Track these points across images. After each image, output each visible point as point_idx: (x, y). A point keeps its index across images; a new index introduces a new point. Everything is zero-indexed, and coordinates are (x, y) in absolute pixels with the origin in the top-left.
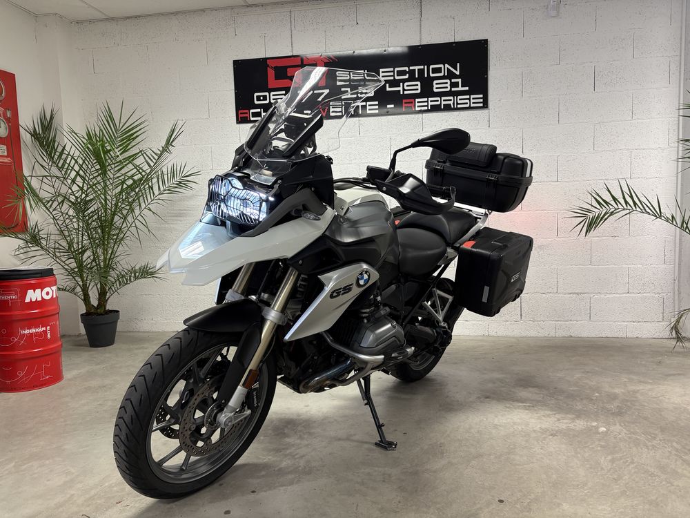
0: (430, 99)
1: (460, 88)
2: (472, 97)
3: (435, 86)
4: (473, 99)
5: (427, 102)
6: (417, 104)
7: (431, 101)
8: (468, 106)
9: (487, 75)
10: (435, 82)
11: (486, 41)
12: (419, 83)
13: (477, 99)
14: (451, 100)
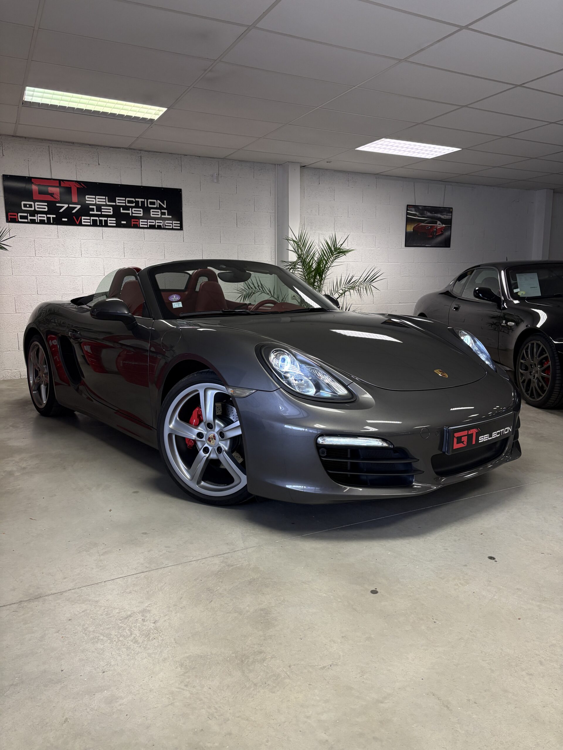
0: (149, 221)
1: (166, 216)
2: (174, 222)
3: (152, 213)
4: (174, 223)
5: (147, 222)
6: (141, 223)
7: (149, 222)
8: (171, 227)
9: (182, 210)
10: (152, 210)
11: (181, 190)
12: (141, 210)
13: (176, 224)
14: (161, 223)
